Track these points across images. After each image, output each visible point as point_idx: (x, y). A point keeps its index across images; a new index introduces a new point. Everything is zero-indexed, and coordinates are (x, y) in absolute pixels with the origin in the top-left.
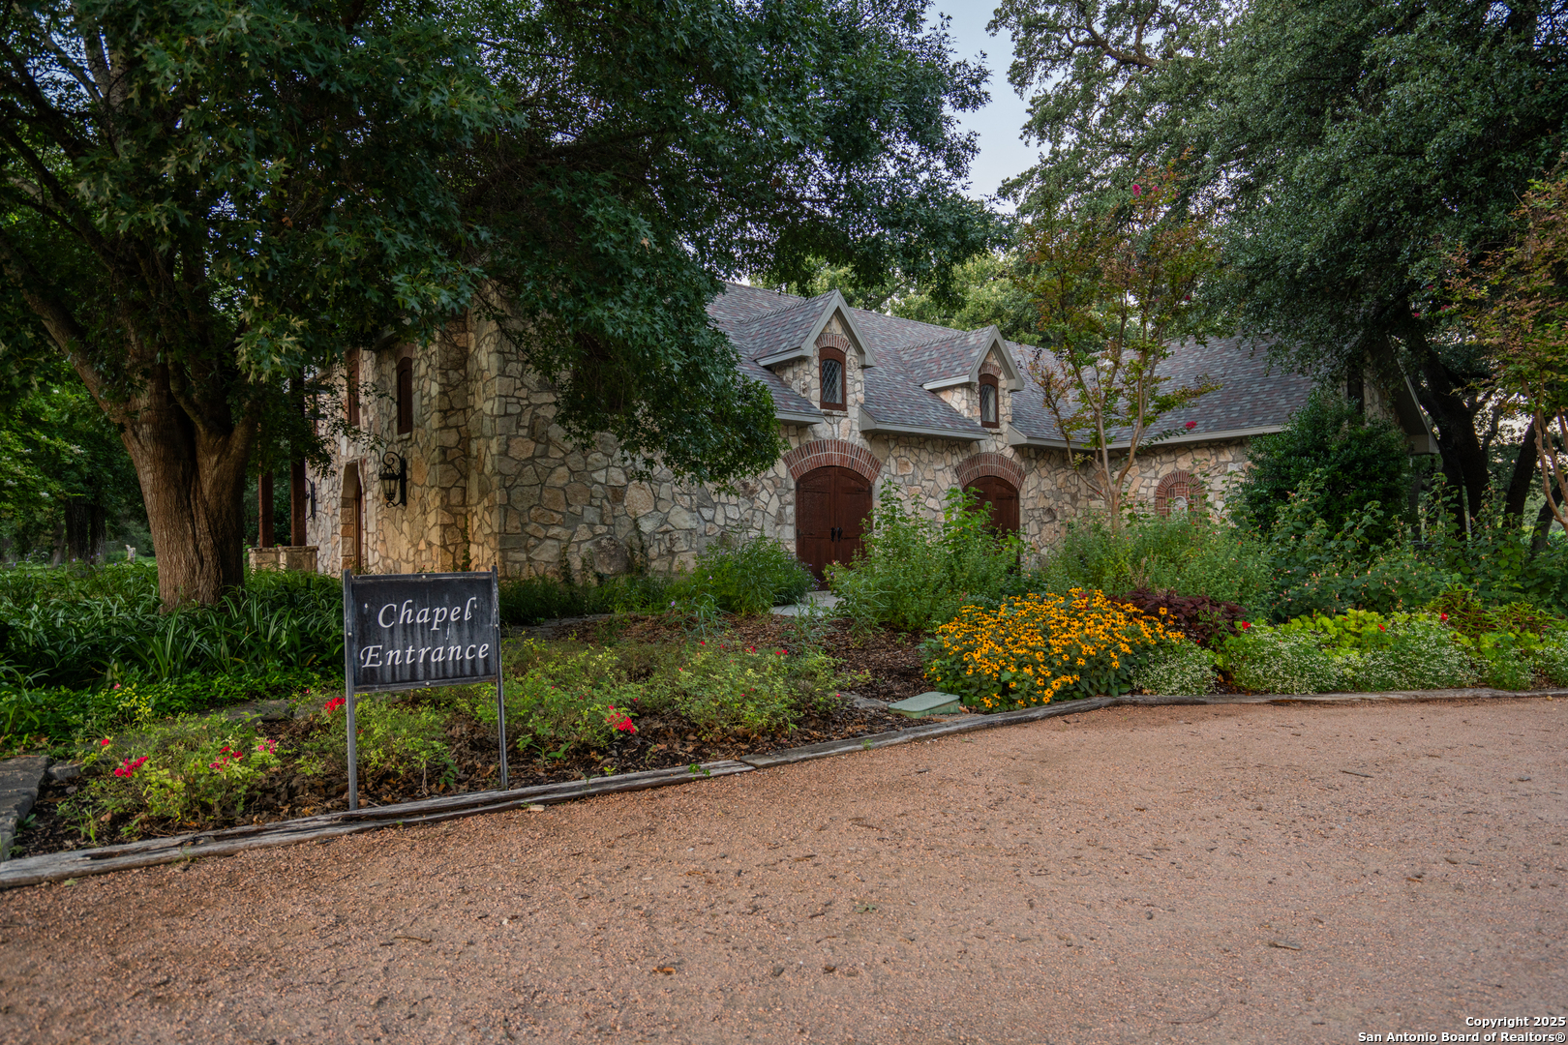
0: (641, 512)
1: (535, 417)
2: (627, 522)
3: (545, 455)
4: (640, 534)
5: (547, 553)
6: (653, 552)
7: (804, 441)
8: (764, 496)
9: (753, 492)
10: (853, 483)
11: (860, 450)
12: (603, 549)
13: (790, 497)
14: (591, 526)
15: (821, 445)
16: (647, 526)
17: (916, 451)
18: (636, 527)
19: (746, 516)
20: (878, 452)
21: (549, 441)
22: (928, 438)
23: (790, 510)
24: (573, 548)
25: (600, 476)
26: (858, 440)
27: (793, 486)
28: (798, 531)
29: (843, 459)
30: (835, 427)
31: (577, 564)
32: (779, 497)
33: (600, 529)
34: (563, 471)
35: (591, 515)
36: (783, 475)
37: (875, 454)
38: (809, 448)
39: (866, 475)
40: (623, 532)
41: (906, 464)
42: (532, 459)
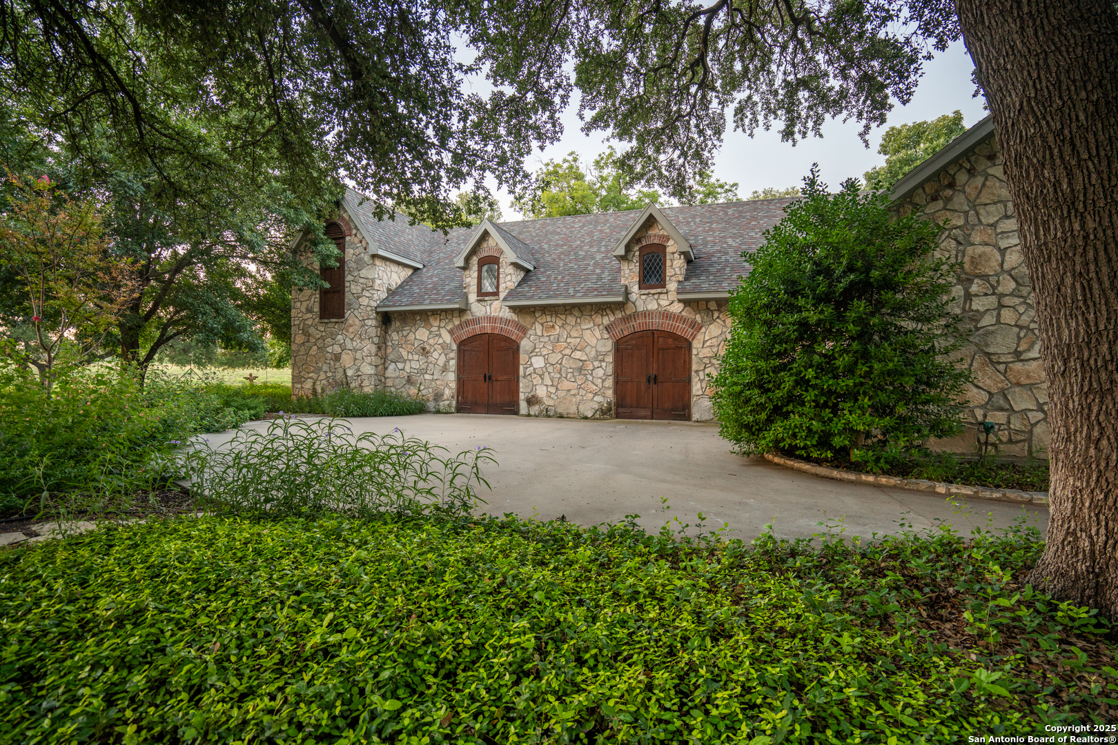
0: (347, 366)
1: (304, 324)
2: (341, 370)
3: (308, 341)
4: (346, 376)
5: (308, 385)
6: (352, 385)
7: (463, 319)
8: (435, 355)
9: (428, 352)
10: (503, 344)
11: (508, 322)
12: (330, 384)
13: (453, 355)
14: (326, 372)
15: (477, 321)
16: (350, 373)
17: (563, 317)
18: (345, 373)
19: (424, 367)
20: (526, 321)
21: (309, 335)
22: (574, 306)
23: (453, 363)
24: (318, 383)
25: (329, 349)
26: (507, 314)
27: (455, 347)
28: (458, 376)
29: (493, 328)
30: (488, 308)
31: (319, 390)
32: (446, 355)
33: (329, 374)
34: (315, 347)
35: (325, 368)
36: (448, 342)
37: (521, 322)
38: (467, 323)
39: (514, 337)
40: (339, 376)
41: (553, 327)
42: (303, 343)
